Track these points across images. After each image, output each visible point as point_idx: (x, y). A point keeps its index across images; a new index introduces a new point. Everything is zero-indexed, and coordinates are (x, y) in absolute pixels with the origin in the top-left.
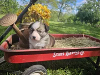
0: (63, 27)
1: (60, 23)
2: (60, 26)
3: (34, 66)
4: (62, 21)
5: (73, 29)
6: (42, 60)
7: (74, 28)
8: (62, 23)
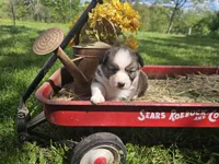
0: (179, 47)
1: (174, 35)
2: (172, 43)
3: (98, 134)
4: (180, 31)
5: (207, 51)
6: (114, 125)
7: (208, 48)
8: (180, 35)
